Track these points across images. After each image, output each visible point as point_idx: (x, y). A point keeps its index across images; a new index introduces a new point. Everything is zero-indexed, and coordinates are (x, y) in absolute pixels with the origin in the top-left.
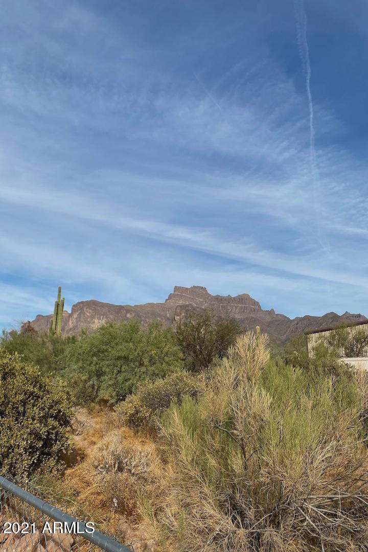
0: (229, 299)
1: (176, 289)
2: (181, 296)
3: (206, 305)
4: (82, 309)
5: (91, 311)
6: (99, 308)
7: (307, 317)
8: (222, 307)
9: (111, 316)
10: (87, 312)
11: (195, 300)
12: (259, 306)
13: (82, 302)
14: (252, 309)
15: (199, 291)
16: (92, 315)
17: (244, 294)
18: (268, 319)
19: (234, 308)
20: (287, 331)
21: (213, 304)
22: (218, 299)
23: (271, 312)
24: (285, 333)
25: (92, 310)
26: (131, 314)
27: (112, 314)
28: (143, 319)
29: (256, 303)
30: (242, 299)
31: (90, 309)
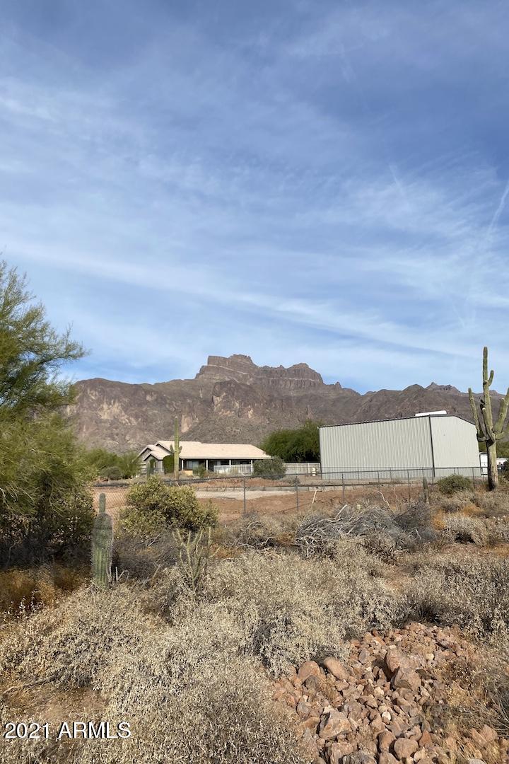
0: (281, 371)
1: (211, 359)
2: (218, 369)
3: (251, 379)
4: (85, 391)
5: (97, 393)
6: (108, 389)
7: (384, 392)
8: (273, 382)
9: (126, 400)
10: (92, 394)
11: (236, 375)
12: (321, 379)
13: (84, 382)
14: (312, 384)
15: (242, 362)
16: (99, 398)
17: (301, 364)
18: (333, 396)
19: (288, 382)
20: (357, 410)
21: (261, 379)
22: (266, 370)
23: (336, 387)
24: (355, 413)
25: (99, 392)
26: (152, 395)
27: (125, 397)
28: (168, 401)
29: (316, 376)
30: (299, 371)
31: (95, 391)
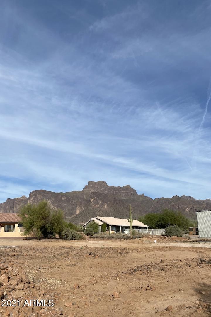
0: (119, 188)
1: (89, 182)
2: (92, 187)
3: (106, 191)
4: (36, 195)
5: (41, 196)
6: (46, 195)
7: (163, 198)
8: (115, 193)
9: (53, 199)
10: (39, 196)
11: (100, 189)
12: (136, 192)
13: (36, 191)
14: (132, 194)
15: (102, 184)
16: (42, 198)
17: (127, 185)
18: (141, 199)
19: (122, 193)
20: (152, 206)
21: (110, 191)
22: (113, 188)
23: (142, 196)
24: (151, 207)
25: (42, 196)
26: (64, 198)
27: (53, 198)
28: (71, 200)
29: (134, 191)
30: (126, 188)
31: (41, 195)
